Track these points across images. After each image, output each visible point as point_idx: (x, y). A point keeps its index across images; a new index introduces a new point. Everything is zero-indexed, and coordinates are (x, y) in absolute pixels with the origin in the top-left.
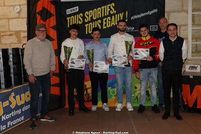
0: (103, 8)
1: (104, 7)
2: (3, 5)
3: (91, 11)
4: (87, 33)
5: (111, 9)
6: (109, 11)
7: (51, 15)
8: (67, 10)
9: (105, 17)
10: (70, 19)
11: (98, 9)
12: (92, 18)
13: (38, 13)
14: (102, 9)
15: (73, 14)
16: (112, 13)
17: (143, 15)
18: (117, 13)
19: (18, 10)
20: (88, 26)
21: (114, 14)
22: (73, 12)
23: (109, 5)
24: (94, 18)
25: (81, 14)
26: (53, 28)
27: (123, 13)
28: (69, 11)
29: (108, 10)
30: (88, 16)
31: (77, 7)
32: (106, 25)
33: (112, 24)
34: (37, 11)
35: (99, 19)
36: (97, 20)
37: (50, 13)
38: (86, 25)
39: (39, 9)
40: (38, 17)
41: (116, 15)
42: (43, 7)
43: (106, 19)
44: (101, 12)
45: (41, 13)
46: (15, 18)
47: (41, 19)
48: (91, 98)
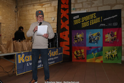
0: (90, 15)
2: (47, 17)
3: (85, 17)
4: (82, 27)
5: (94, 16)
6: (93, 17)
7: (67, 20)
9: (91, 20)
10: (75, 21)
11: (88, 16)
12: (85, 20)
15: (77, 19)
17: (109, 18)
18: (97, 18)
19: (53, 19)
21: (95, 18)
24: (86, 20)
25: (80, 19)
26: (67, 25)
27: (100, 18)
28: (74, 18)
29: (93, 16)
30: (83, 19)
31: (78, 16)
32: (91, 23)
33: (94, 23)
34: (61, 18)
35: (88, 20)
36: (87, 21)
37: (66, 19)
38: (82, 24)
39: (62, 17)
40: (61, 20)
42: (64, 16)
44: (89, 18)
45: (63, 19)
46: (52, 23)
47: (63, 21)
48: (83, 58)
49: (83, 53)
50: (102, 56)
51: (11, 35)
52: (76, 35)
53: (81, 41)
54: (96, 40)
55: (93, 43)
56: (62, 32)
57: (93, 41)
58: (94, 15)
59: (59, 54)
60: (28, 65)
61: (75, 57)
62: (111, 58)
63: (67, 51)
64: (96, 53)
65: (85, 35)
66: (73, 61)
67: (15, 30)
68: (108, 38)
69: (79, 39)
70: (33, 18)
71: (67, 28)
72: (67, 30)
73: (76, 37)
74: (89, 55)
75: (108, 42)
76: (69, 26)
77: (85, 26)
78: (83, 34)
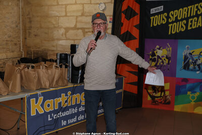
0: (189, 7)
1: (191, 6)
2: (89, 2)
3: (177, 11)
4: (170, 33)
5: (198, 9)
6: (196, 12)
7: (135, 14)
8: (151, 10)
9: (191, 17)
10: (153, 19)
11: (184, 9)
12: (177, 16)
13: (123, 12)
14: (188, 9)
15: (157, 14)
16: (199, 13)
19: (103, 8)
20: (172, 26)
21: (201, 15)
22: (157, 12)
23: (197, 5)
24: (179, 18)
25: (166, 14)
26: (136, 26)
28: (153, 11)
29: (196, 10)
30: (173, 15)
31: (162, 7)
32: (191, 26)
33: (198, 24)
34: (123, 10)
35: (185, 19)
36: (182, 20)
37: (134, 11)
38: (170, 25)
39: (124, 8)
40: (123, 16)
42: (128, 6)
43: (191, 19)
44: (188, 12)
45: (126, 12)
47: (125, 17)
48: (168, 101)
49: (167, 90)
51: (9, 39)
52: (154, 50)
53: (165, 64)
54: (199, 65)
55: (192, 70)
57: (191, 67)
58: (200, 8)
60: (49, 119)
61: (149, 98)
63: (131, 83)
64: (197, 94)
65: (174, 52)
66: (143, 106)
67: (17, 26)
69: (161, 59)
70: (58, 3)
71: (136, 33)
72: (135, 38)
73: (153, 55)
74: (180, 97)
76: (139, 29)
77: (175, 31)
78: (171, 48)
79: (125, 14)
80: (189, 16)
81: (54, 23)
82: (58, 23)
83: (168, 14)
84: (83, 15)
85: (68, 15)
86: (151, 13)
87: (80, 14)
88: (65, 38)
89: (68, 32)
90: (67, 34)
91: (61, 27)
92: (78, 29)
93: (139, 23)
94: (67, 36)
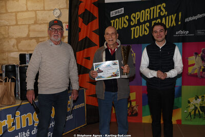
0: (152, 8)
1: (153, 8)
2: (43, 9)
3: (139, 13)
4: (132, 38)
5: (161, 11)
6: (159, 13)
7: (93, 18)
8: (111, 12)
9: (154, 19)
11: (146, 10)
12: (139, 20)
14: (151, 10)
15: (118, 17)
17: (199, 16)
18: (168, 15)
19: (58, 15)
20: (134, 30)
21: (165, 16)
23: (160, 5)
24: (141, 21)
25: (127, 17)
26: (95, 32)
27: (175, 15)
28: (113, 14)
29: (158, 11)
30: (135, 18)
31: (123, 9)
34: (80, 13)
35: (148, 21)
36: (145, 22)
37: (93, 15)
38: (132, 29)
39: (81, 11)
40: (80, 20)
41: (167, 17)
42: (86, 9)
43: (155, 21)
44: (150, 14)
45: (83, 16)
47: (83, 22)
48: (135, 112)
49: (134, 101)
50: (181, 109)
56: (80, 50)
58: (162, 8)
59: (76, 107)
62: (201, 112)
63: (91, 96)
68: (195, 66)
70: (6, 10)
71: (95, 39)
72: (96, 45)
75: (195, 76)
76: (99, 35)
77: (138, 35)
78: (135, 54)
79: (83, 19)
80: (152, 18)
81: (4, 33)
82: (8, 34)
83: (130, 17)
84: (35, 23)
85: (19, 23)
86: (111, 16)
87: (32, 22)
88: (17, 50)
89: (20, 42)
90: (19, 45)
91: (12, 38)
92: (32, 38)
93: (98, 28)
94: (19, 47)
